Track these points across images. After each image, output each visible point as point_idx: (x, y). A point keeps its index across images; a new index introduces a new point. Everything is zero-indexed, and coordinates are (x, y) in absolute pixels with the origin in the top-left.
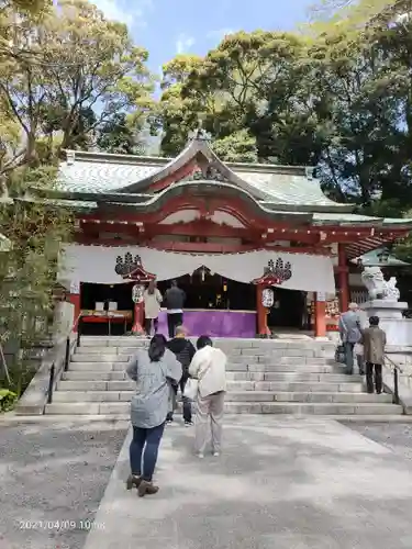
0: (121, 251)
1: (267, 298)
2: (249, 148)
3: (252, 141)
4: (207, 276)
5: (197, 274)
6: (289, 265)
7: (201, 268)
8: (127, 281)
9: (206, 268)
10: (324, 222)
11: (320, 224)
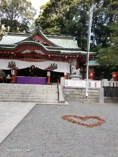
1: (49, 74)
2: (57, 31)
3: (59, 29)
4: (34, 68)
5: (31, 67)
6: (57, 65)
7: (32, 66)
8: (10, 69)
9: (34, 66)
10: (64, 53)
11: (62, 54)
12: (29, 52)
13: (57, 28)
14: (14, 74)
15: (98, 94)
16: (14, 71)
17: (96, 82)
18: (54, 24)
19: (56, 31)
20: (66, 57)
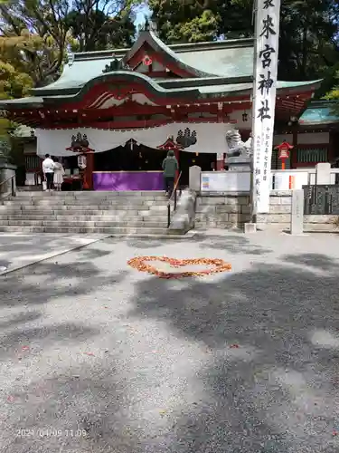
0: (74, 132)
2: (210, 27)
4: (135, 146)
5: (127, 145)
6: (194, 133)
7: (130, 141)
8: (75, 154)
9: (133, 141)
10: (209, 95)
11: (205, 97)
12: (118, 105)
13: (209, 19)
14: (84, 166)
15: (289, 208)
16: (84, 158)
17: (292, 174)
18: (200, 6)
19: (204, 27)
20: (220, 106)
